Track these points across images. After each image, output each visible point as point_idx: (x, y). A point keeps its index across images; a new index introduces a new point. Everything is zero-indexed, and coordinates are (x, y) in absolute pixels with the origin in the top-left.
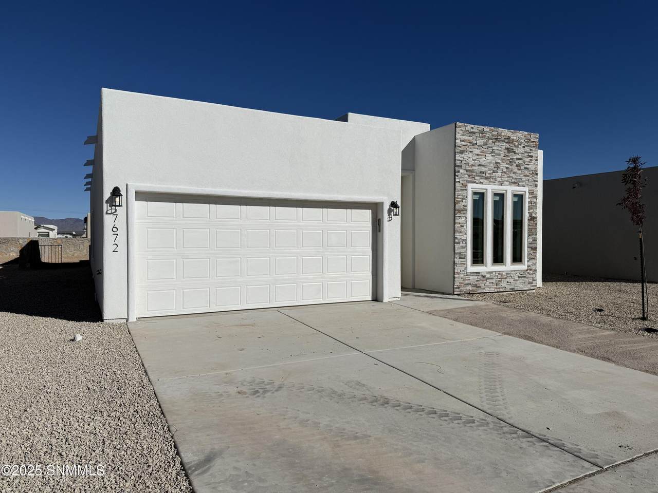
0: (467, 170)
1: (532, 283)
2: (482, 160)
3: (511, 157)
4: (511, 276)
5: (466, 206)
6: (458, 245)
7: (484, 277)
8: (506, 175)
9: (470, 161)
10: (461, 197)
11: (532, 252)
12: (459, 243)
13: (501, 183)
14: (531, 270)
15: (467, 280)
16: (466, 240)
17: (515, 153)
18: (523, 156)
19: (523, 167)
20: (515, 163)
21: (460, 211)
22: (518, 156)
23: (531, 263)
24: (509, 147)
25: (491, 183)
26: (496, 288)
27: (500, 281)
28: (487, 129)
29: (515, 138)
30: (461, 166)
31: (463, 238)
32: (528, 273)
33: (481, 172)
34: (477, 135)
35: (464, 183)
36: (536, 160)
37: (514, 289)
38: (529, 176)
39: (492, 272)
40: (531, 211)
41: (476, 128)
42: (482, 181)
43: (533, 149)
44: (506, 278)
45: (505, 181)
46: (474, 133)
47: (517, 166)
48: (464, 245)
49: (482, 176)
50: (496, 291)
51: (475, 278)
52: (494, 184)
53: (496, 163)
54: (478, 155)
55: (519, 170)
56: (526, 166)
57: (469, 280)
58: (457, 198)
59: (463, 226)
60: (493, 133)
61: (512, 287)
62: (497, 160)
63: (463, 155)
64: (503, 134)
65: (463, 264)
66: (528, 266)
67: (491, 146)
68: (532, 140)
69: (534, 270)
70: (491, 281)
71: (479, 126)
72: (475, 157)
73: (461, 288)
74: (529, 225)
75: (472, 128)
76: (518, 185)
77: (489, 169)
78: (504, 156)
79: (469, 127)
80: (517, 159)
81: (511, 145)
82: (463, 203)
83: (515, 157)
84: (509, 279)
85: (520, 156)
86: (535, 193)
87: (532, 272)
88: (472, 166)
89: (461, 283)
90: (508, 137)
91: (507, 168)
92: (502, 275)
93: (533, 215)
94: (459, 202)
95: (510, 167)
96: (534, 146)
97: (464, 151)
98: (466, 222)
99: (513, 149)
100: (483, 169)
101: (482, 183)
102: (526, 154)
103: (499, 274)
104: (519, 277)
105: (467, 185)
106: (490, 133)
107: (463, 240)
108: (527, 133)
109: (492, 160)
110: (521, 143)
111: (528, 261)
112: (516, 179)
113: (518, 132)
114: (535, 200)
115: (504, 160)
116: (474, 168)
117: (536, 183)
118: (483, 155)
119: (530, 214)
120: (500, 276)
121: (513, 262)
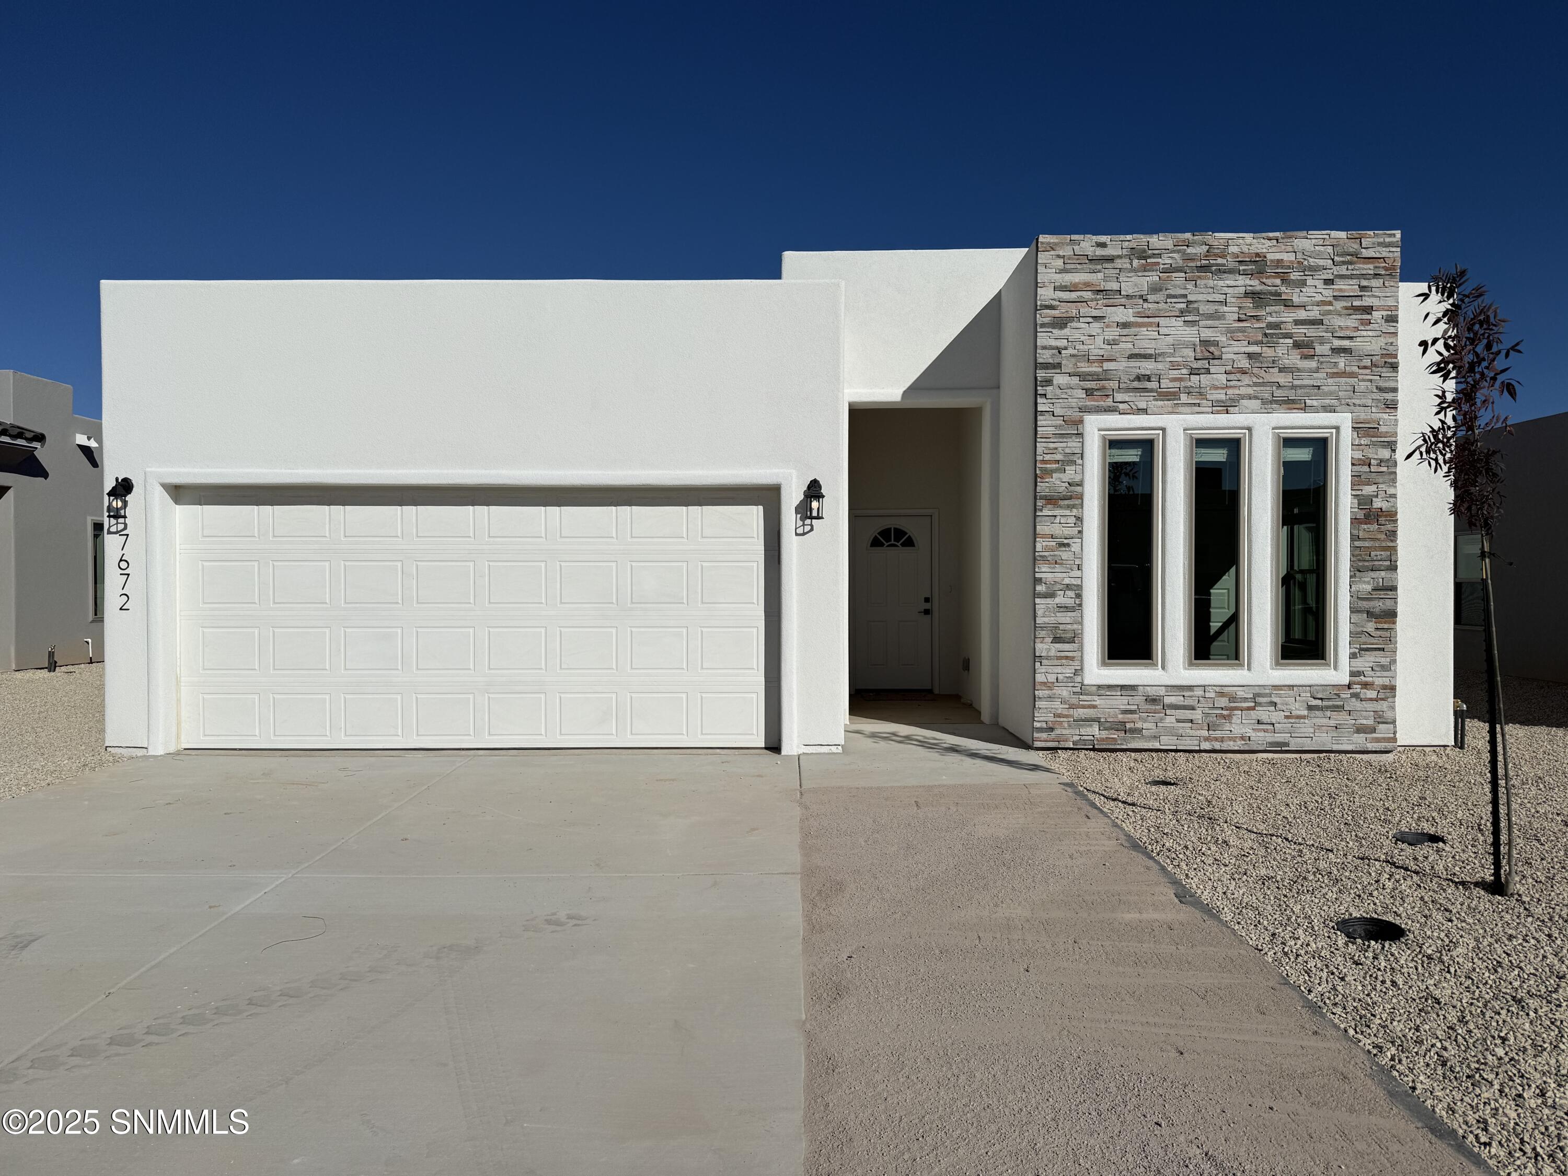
0: (1083, 377)
1: (1374, 730)
2: (1146, 340)
3: (1270, 319)
4: (1275, 704)
5: (1080, 484)
6: (1049, 601)
7: (1153, 700)
8: (1246, 380)
9: (1097, 347)
10: (1059, 457)
11: (1370, 627)
12: (1052, 595)
13: (1226, 407)
14: (1365, 685)
15: (1084, 707)
16: (1080, 587)
17: (1288, 304)
18: (1329, 313)
19: (1328, 346)
20: (1288, 336)
21: (1052, 500)
22: (1302, 315)
23: (1365, 663)
24: (1259, 288)
25: (1181, 409)
26: (1207, 739)
27: (1224, 717)
28: (1157, 241)
29: (1288, 257)
30: (1059, 366)
31: (1067, 581)
32: (1356, 696)
33: (1138, 378)
34: (1119, 263)
35: (1076, 415)
36: (1392, 319)
37: (1287, 744)
38: (1352, 375)
39: (1190, 688)
40: (1369, 490)
41: (1115, 245)
42: (1142, 405)
43: (1375, 283)
44: (1253, 709)
45: (1243, 397)
46: (1111, 259)
47: (1297, 345)
48: (1070, 602)
49: (1145, 390)
50: (1206, 746)
51: (1121, 702)
52: (1197, 409)
53: (1205, 343)
54: (1125, 325)
55: (1305, 357)
56: (1337, 343)
57: (1094, 707)
58: (1044, 462)
59: (1068, 545)
60: (1190, 250)
61: (1279, 738)
62: (1207, 334)
63: (1066, 331)
64: (1233, 249)
65: (1067, 658)
66: (1352, 674)
67: (1183, 292)
68: (1365, 253)
69: (1385, 687)
70: (1188, 714)
71: (1129, 237)
72: (1113, 333)
73: (1058, 732)
74: (1354, 538)
75: (1103, 245)
76: (1305, 409)
77: (1174, 366)
78: (1240, 320)
79: (1087, 244)
80: (1297, 322)
81: (1269, 282)
82: (1070, 473)
83: (1288, 316)
84: (1263, 713)
85: (1314, 313)
86: (1383, 429)
87: (1372, 694)
88: (1102, 360)
89: (1059, 716)
90: (1257, 255)
91: (1250, 356)
92: (1232, 699)
93: (1378, 503)
94: (1050, 473)
95: (1268, 352)
96: (1376, 275)
97: (1071, 319)
98: (1080, 532)
99: (1280, 295)
100: (1147, 367)
101: (1145, 411)
102: (1339, 305)
103: (1221, 694)
104: (1310, 708)
105: (1081, 421)
106: (1178, 252)
107: (1068, 587)
108: (1342, 235)
109: (1190, 334)
110: (1315, 269)
111: (1353, 656)
112: (1294, 387)
113: (1304, 233)
114: (1385, 453)
115: (1242, 330)
116: (1107, 366)
117: (1389, 396)
118: (1150, 324)
119: (1363, 502)
120: (1223, 702)
121: (1283, 657)
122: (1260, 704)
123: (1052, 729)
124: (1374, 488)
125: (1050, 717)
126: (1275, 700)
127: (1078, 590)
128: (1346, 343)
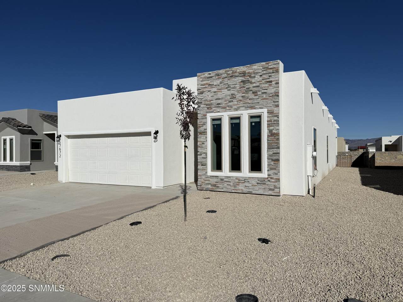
0: (207, 105)
1: (274, 190)
2: (220, 95)
3: (247, 87)
4: (249, 182)
5: (206, 129)
6: (200, 156)
7: (222, 180)
8: (241, 103)
9: (209, 98)
10: (202, 123)
11: (272, 163)
12: (201, 155)
13: (236, 110)
14: (271, 178)
15: (207, 181)
16: (206, 153)
17: (251, 83)
18: (261, 84)
19: (261, 92)
20: (251, 91)
21: (201, 133)
22: (254, 85)
23: (271, 172)
24: (244, 79)
25: (227, 111)
26: (233, 190)
27: (237, 184)
28: (221, 71)
29: (251, 71)
30: (201, 103)
31: (204, 152)
32: (269, 181)
33: (218, 104)
34: (213, 78)
35: (205, 113)
36: (277, 83)
37: (252, 192)
38: (267, 99)
39: (230, 177)
40: (271, 128)
41: (213, 73)
42: (219, 110)
43: (273, 74)
44: (244, 183)
45: (241, 107)
46: (211, 77)
47: (253, 93)
48: (205, 156)
49: (219, 107)
50: (233, 191)
51: (215, 180)
52: (230, 111)
53: (232, 94)
54: (215, 92)
55: (255, 95)
56: (263, 91)
57: (209, 181)
58: (199, 125)
59: (204, 143)
60: (228, 73)
61: (250, 190)
62: (232, 92)
63: (203, 95)
64: (238, 71)
65: (204, 169)
66: (268, 175)
67: (227, 83)
68: (270, 67)
69: (276, 179)
70: (229, 183)
71: (215, 71)
72: (213, 94)
73: (202, 186)
74: (268, 140)
75: (210, 74)
76: (255, 109)
77: (226, 101)
78: (240, 88)
79: (206, 74)
80: (254, 87)
81: (246, 78)
82: (204, 127)
83: (251, 86)
84: (247, 184)
85: (258, 84)
86: (275, 112)
87: (273, 180)
88: (210, 101)
89: (202, 182)
90: (244, 71)
91: (242, 97)
92: (239, 180)
93: (274, 131)
94: (200, 127)
95: (247, 95)
96: (273, 72)
97: (204, 92)
98: (207, 140)
99: (249, 80)
100: (219, 101)
101: (219, 112)
102: (263, 81)
103: (237, 179)
104: (258, 183)
105: (206, 115)
106: (226, 73)
107: (204, 153)
108: (264, 63)
109: (229, 93)
110: (257, 73)
111: (268, 171)
112: (253, 103)
113: (255, 64)
114: (276, 118)
115: (240, 90)
116: (211, 102)
117: (276, 103)
118: (220, 91)
119: (270, 131)
120: (237, 181)
121: (251, 170)
122: (245, 182)
123: (201, 186)
124: (273, 127)
125: (201, 183)
126: (249, 181)
127: (206, 154)
128: (265, 91)
